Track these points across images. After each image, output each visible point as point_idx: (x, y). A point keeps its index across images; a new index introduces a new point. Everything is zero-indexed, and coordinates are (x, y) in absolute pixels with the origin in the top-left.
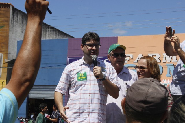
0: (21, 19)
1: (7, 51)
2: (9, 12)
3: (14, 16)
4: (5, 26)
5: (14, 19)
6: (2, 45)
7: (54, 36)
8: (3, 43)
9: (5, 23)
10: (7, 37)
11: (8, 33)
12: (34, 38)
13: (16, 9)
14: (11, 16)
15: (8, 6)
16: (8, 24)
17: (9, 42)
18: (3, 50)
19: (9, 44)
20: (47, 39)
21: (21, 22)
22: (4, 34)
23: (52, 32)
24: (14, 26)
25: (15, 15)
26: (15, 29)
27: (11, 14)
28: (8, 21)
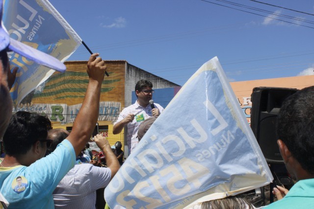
0: (134, 73)
1: (124, 100)
2: (124, 67)
3: (128, 71)
4: (122, 80)
5: (128, 73)
6: (120, 95)
7: (164, 86)
8: (120, 94)
9: (122, 77)
10: (123, 88)
11: (124, 85)
12: (93, 98)
13: (130, 65)
14: (126, 71)
15: (123, 62)
16: (124, 78)
17: (125, 93)
18: (121, 99)
19: (125, 95)
20: (158, 88)
21: (135, 75)
22: (121, 86)
23: (162, 82)
24: (128, 79)
25: (129, 69)
26: (129, 81)
27: (126, 69)
28: (123, 75)
